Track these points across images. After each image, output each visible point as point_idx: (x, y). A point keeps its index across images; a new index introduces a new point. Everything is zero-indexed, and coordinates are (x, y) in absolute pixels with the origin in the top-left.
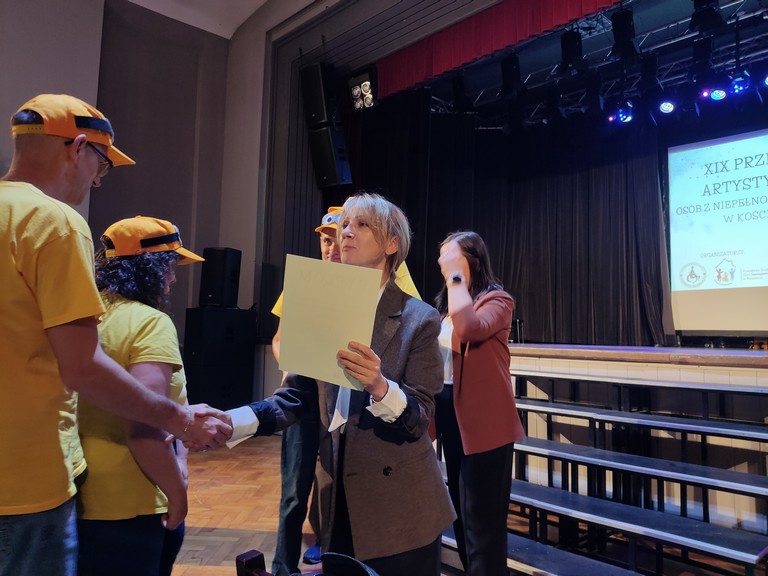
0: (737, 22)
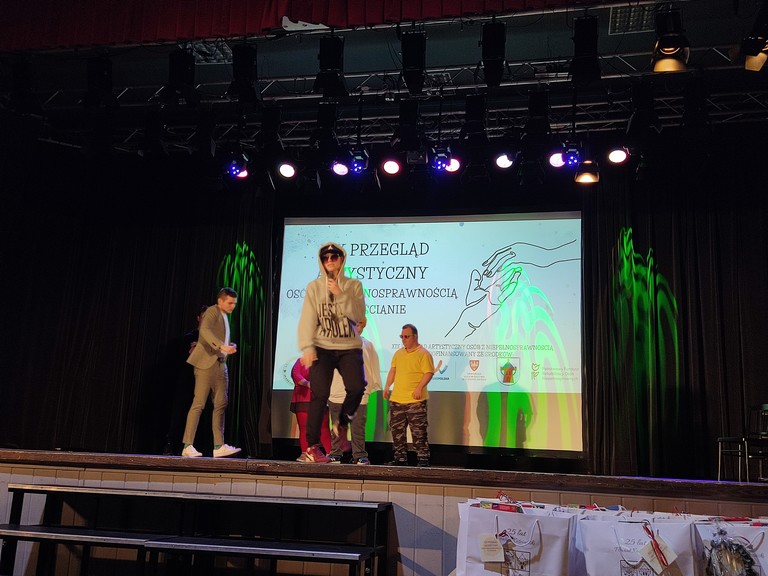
0: (361, 95)
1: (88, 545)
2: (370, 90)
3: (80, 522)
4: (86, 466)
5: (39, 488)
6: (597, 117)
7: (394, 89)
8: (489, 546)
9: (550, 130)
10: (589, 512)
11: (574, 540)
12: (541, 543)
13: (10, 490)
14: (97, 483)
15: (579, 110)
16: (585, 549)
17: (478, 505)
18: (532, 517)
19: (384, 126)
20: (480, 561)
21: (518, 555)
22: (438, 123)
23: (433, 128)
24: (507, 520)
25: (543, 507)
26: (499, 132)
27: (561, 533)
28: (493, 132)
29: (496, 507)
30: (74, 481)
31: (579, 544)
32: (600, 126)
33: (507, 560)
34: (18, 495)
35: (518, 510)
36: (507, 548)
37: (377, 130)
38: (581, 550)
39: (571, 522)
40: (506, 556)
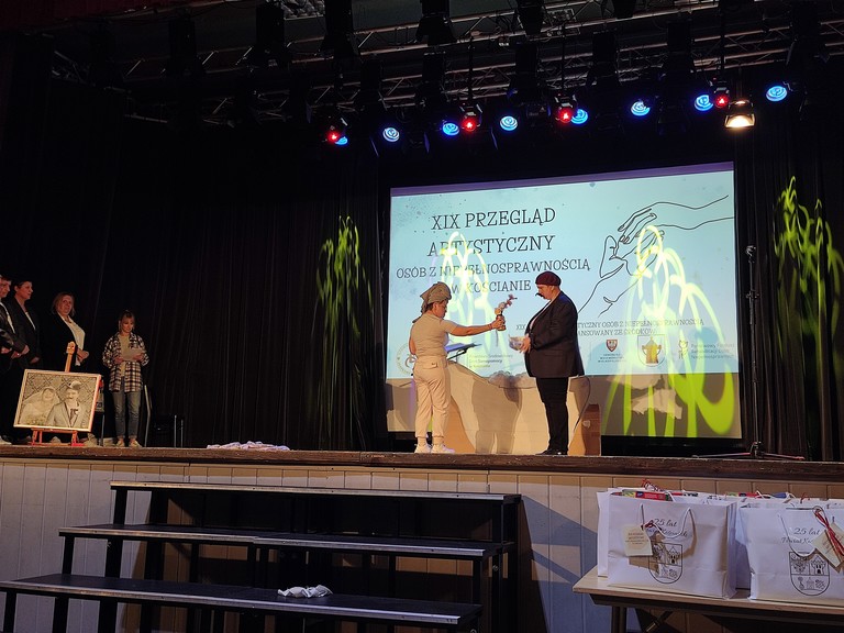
0: (472, 43)
1: (196, 543)
2: (481, 35)
3: (187, 520)
4: (190, 461)
5: (142, 485)
6: (751, 49)
7: (509, 31)
8: (634, 538)
9: (694, 68)
10: (750, 500)
11: (734, 531)
12: (695, 534)
13: (113, 488)
14: (203, 478)
15: (728, 41)
16: (747, 540)
17: (620, 494)
18: (684, 506)
19: (499, 76)
20: (624, 556)
21: (668, 547)
22: (561, 68)
23: (555, 76)
24: (654, 510)
25: (696, 495)
26: (633, 74)
27: (718, 522)
28: (627, 75)
29: (641, 495)
30: (179, 477)
31: (739, 536)
32: (754, 59)
33: (656, 554)
34: (122, 493)
35: (667, 498)
36: (654, 540)
37: (491, 82)
38: (742, 542)
39: (729, 511)
40: (653, 549)
